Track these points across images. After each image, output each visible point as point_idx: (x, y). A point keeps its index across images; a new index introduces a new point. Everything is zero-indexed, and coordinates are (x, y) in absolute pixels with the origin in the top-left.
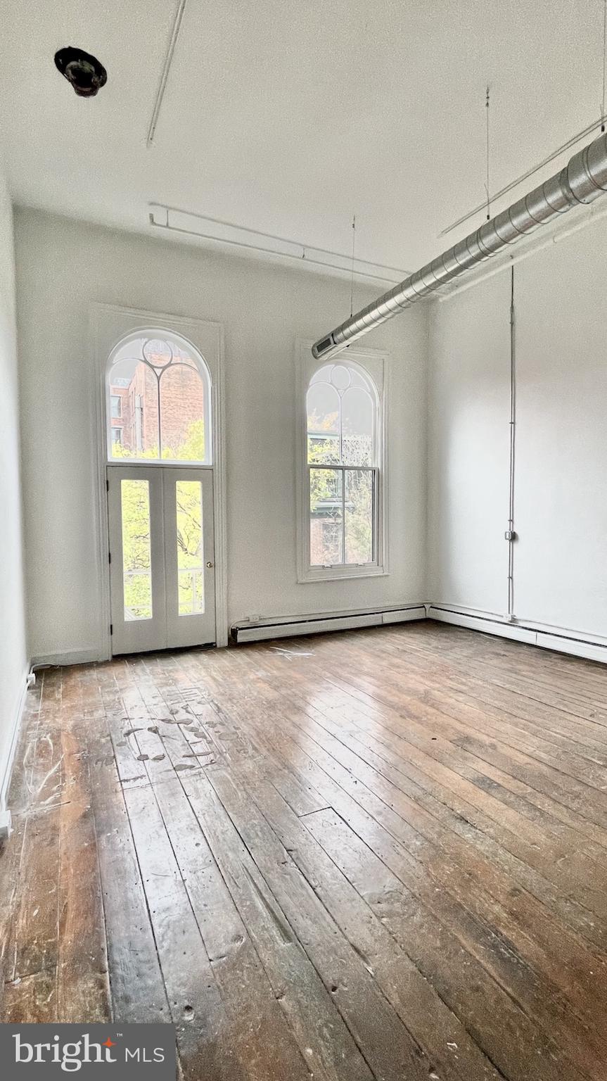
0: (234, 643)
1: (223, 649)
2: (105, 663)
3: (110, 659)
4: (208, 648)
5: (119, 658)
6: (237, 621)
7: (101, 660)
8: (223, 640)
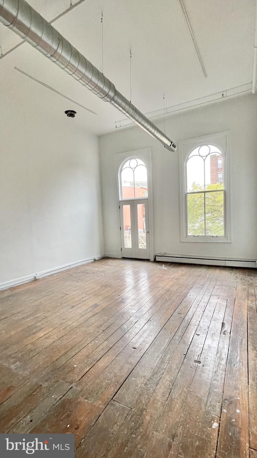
0: (155, 261)
1: (152, 262)
2: (120, 259)
3: (121, 258)
4: (148, 260)
5: (124, 258)
6: (157, 253)
7: (119, 258)
8: (152, 259)
